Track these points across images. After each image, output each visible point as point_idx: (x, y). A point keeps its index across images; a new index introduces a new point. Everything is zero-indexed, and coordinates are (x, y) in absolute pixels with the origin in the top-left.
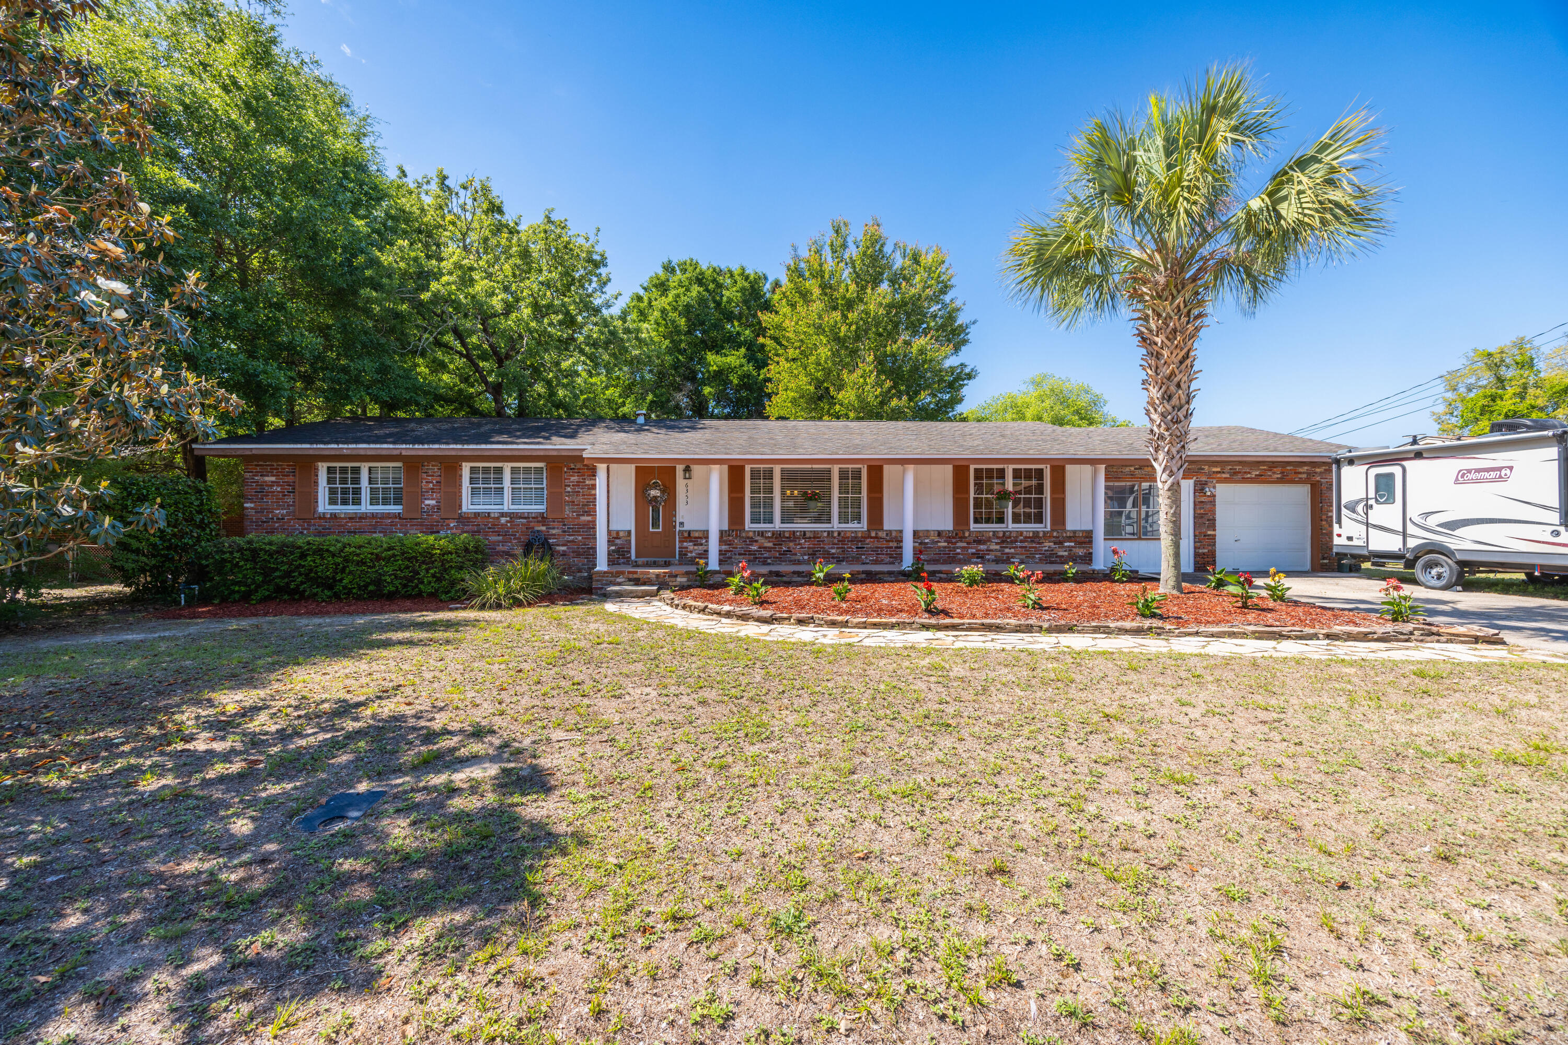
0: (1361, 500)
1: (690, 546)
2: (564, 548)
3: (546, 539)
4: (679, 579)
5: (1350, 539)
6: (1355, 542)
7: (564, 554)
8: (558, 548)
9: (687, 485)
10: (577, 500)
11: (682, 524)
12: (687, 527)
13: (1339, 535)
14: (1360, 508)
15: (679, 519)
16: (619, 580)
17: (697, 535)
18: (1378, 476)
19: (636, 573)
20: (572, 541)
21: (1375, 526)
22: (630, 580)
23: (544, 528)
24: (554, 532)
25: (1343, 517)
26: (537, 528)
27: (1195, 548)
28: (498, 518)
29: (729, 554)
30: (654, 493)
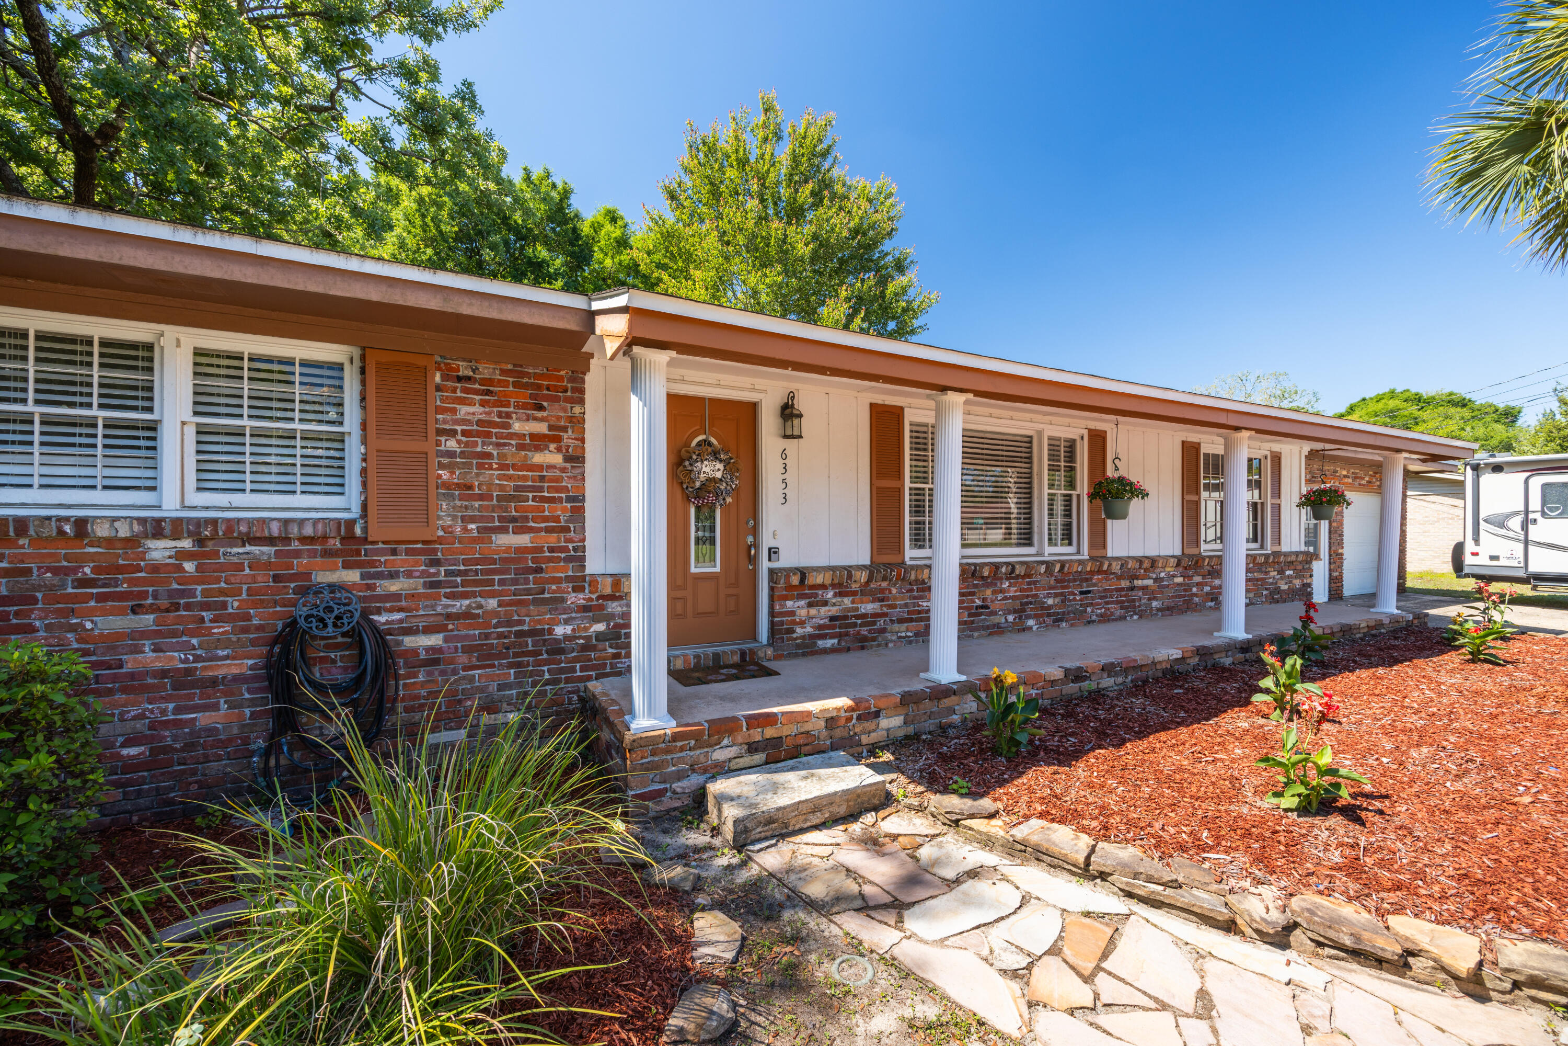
0: (1516, 513)
1: (798, 607)
2: (435, 640)
3: (365, 614)
4: (885, 723)
5: (1493, 558)
6: (1503, 562)
7: (434, 659)
8: (409, 641)
9: (784, 455)
10: (480, 479)
11: (773, 552)
12: (786, 561)
13: (1475, 554)
14: (1515, 523)
15: (766, 541)
16: (720, 755)
17: (819, 579)
18: (1545, 486)
19: (771, 719)
20: (466, 615)
21: (1539, 544)
22: (752, 748)
23: (353, 576)
24: (394, 587)
25: (1482, 533)
26: (323, 577)
27: (1330, 570)
28: (132, 542)
29: (880, 623)
30: (710, 469)
